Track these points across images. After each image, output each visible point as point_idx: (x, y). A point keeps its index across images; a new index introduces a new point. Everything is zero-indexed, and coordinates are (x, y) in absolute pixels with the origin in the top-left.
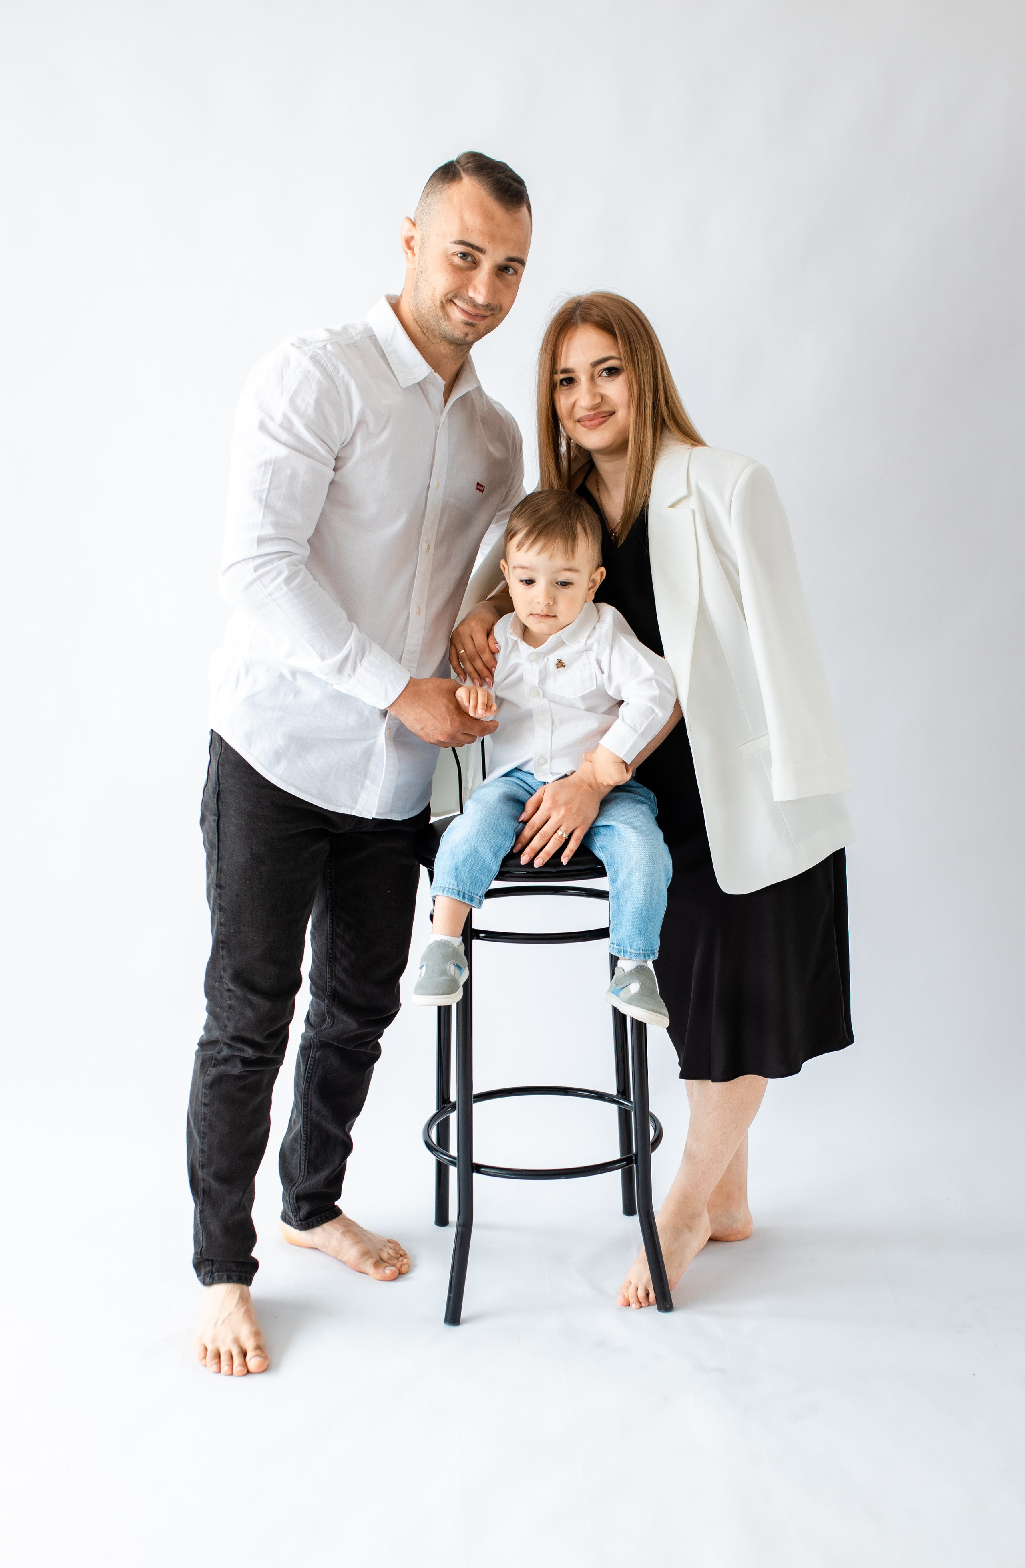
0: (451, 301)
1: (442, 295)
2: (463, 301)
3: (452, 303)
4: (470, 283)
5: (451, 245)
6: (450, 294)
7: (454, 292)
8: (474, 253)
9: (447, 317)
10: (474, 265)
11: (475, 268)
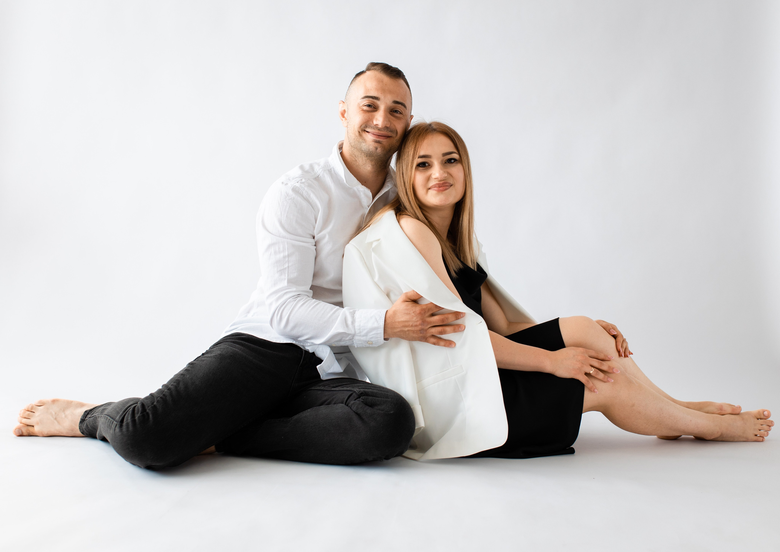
0: (365, 131)
1: (358, 128)
2: (371, 128)
3: (366, 132)
4: (374, 118)
5: (361, 100)
6: (363, 125)
7: (365, 124)
8: (374, 102)
9: (364, 140)
10: (376, 109)
11: (376, 111)
